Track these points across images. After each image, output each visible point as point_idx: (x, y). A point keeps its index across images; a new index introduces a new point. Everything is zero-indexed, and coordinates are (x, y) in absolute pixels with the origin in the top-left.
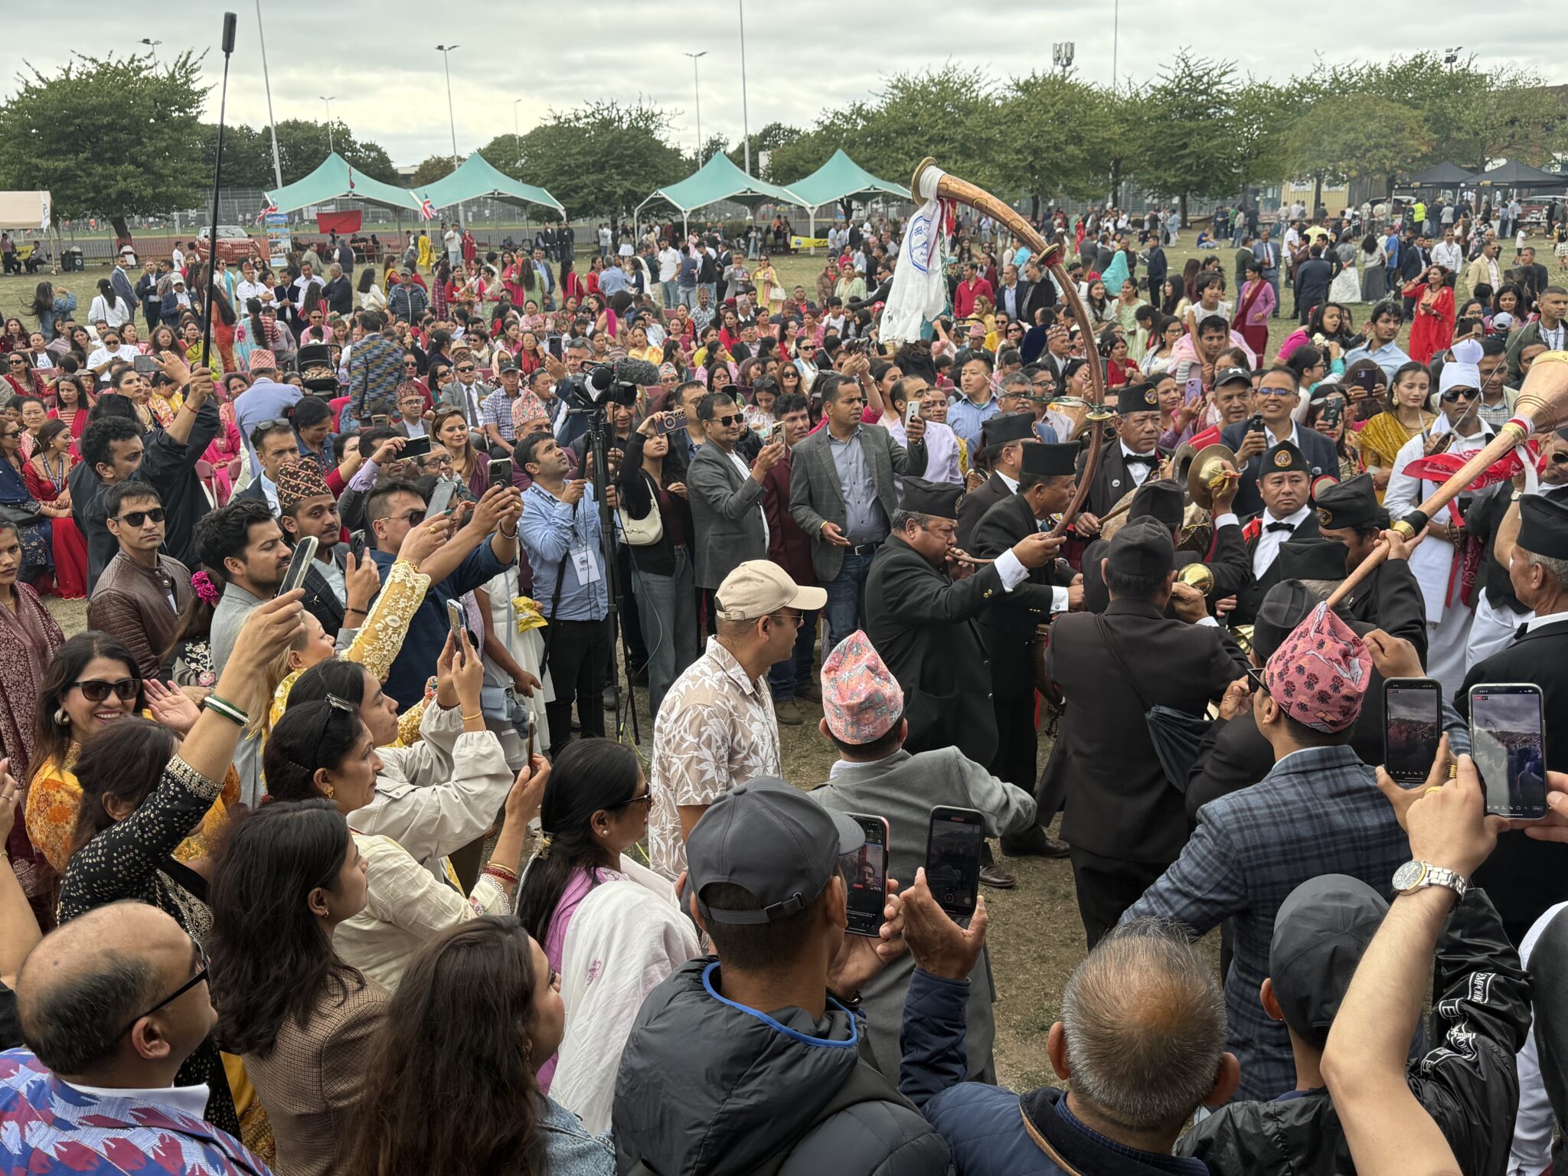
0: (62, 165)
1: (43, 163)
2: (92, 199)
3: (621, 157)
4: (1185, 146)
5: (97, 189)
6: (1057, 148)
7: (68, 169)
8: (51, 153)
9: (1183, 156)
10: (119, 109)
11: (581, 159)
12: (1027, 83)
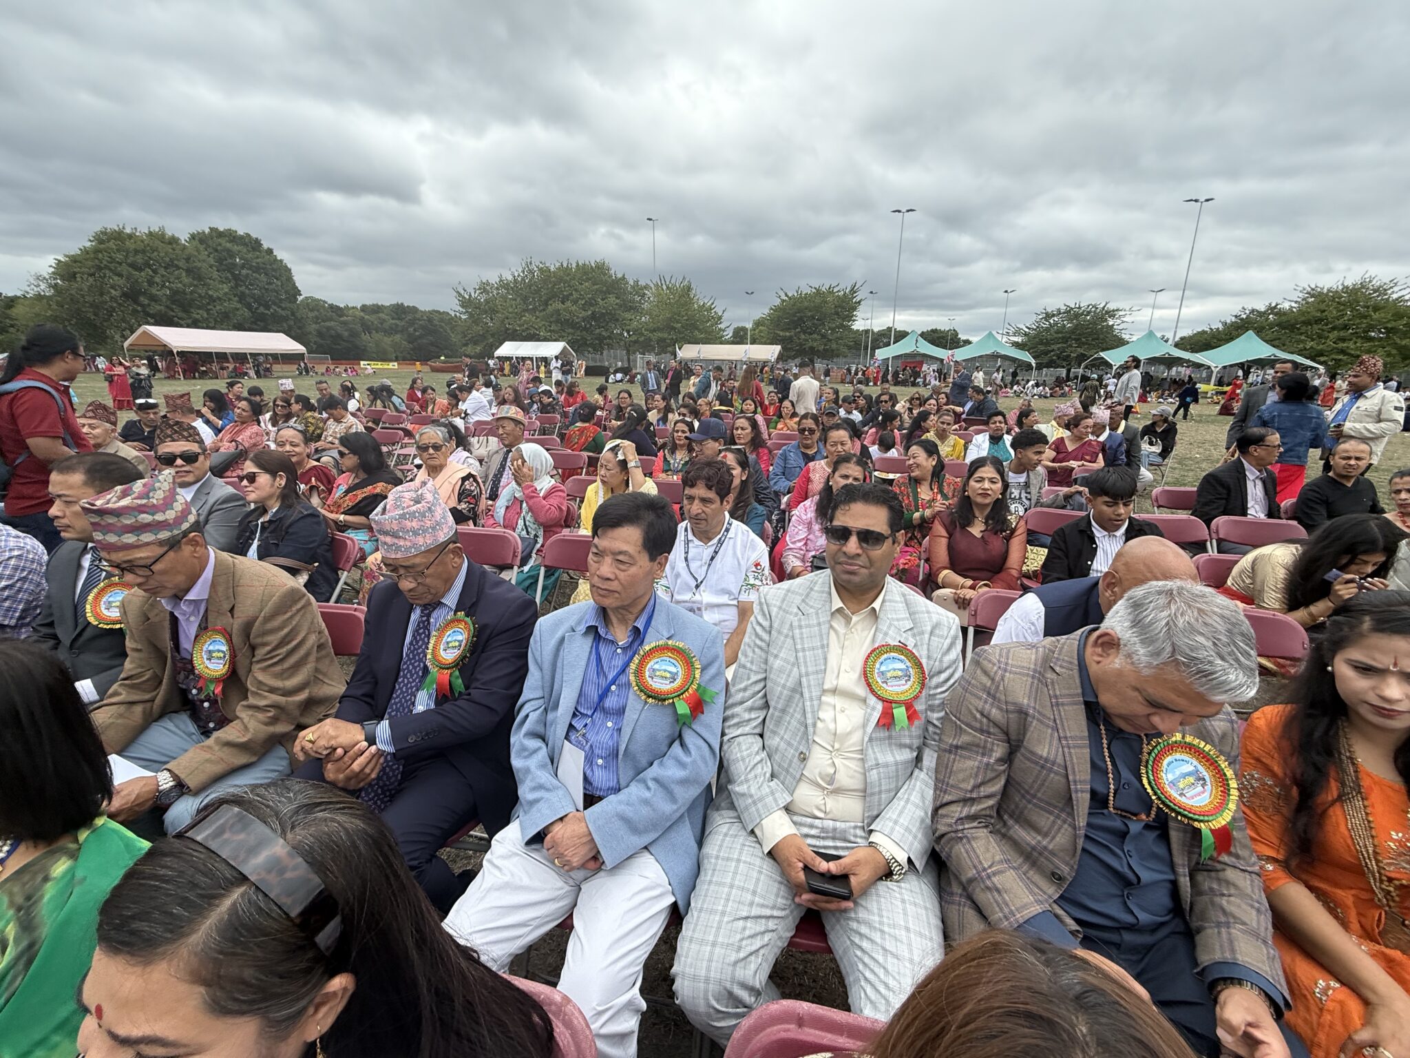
0: (788, 334)
1: (781, 334)
2: (797, 350)
3: (1080, 334)
5: (801, 345)
7: (791, 337)
8: (788, 330)
10: (817, 308)
11: (1056, 335)
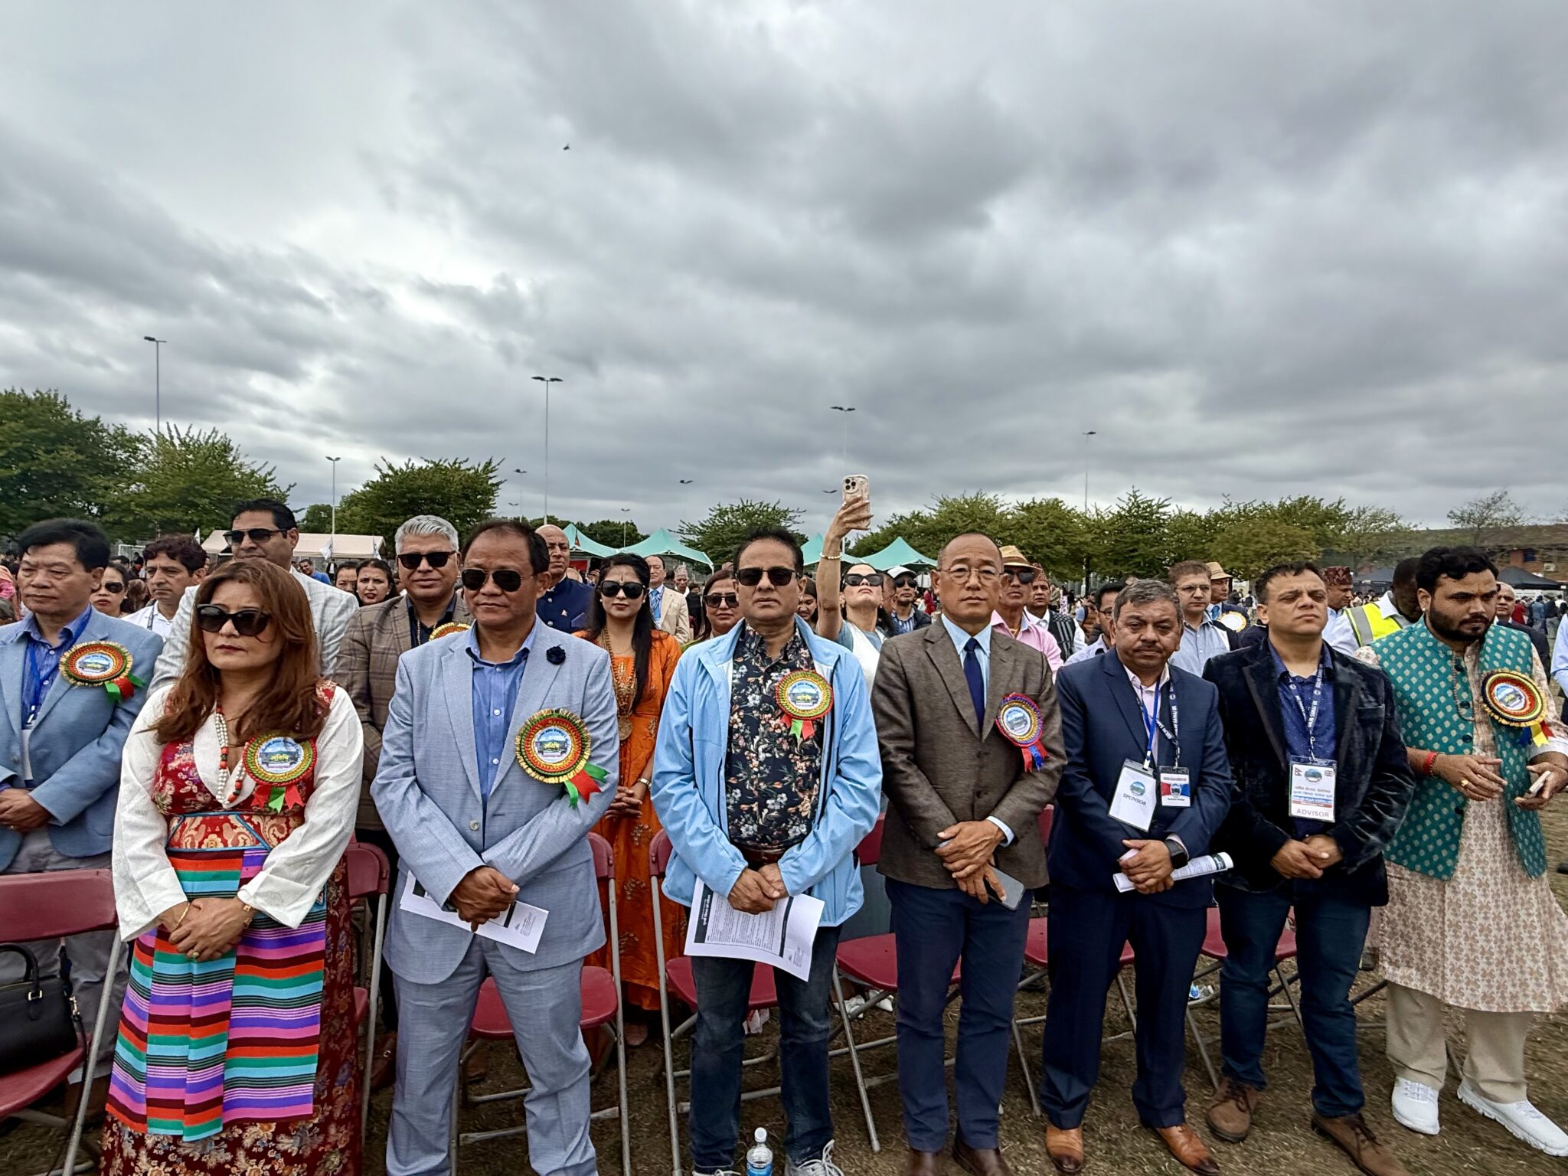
4: (1135, 550)
6: (1048, 547)
8: (393, 514)
9: (1133, 557)
11: (732, 535)
12: (1028, 505)
